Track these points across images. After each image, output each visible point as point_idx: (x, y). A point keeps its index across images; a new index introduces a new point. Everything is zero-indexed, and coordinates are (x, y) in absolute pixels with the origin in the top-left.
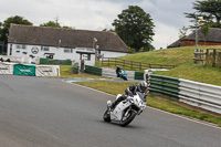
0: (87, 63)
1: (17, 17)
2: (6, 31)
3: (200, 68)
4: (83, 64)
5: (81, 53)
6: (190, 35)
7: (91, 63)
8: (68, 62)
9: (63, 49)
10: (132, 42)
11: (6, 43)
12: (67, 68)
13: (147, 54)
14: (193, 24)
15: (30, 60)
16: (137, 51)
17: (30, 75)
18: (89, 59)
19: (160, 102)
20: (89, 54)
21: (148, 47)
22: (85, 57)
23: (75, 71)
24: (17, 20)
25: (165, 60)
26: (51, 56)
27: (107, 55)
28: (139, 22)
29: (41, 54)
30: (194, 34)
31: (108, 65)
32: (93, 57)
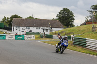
0: (46, 33)
1: (15, 15)
2: (11, 21)
3: (95, 33)
4: (44, 34)
5: (44, 29)
6: (90, 20)
7: (48, 33)
8: (38, 33)
9: (36, 28)
10: (65, 24)
11: (11, 26)
12: (38, 36)
13: (72, 28)
14: (91, 15)
15: (22, 33)
16: (68, 27)
17: (22, 39)
18: (47, 32)
19: (78, 48)
20: (47, 29)
21: (72, 26)
22: (45, 31)
23: (41, 37)
24: (15, 16)
25: (80, 31)
26: (31, 31)
27: (55, 29)
28: (68, 15)
29: (27, 30)
30: (91, 19)
31: (55, 34)
32: (49, 31)
